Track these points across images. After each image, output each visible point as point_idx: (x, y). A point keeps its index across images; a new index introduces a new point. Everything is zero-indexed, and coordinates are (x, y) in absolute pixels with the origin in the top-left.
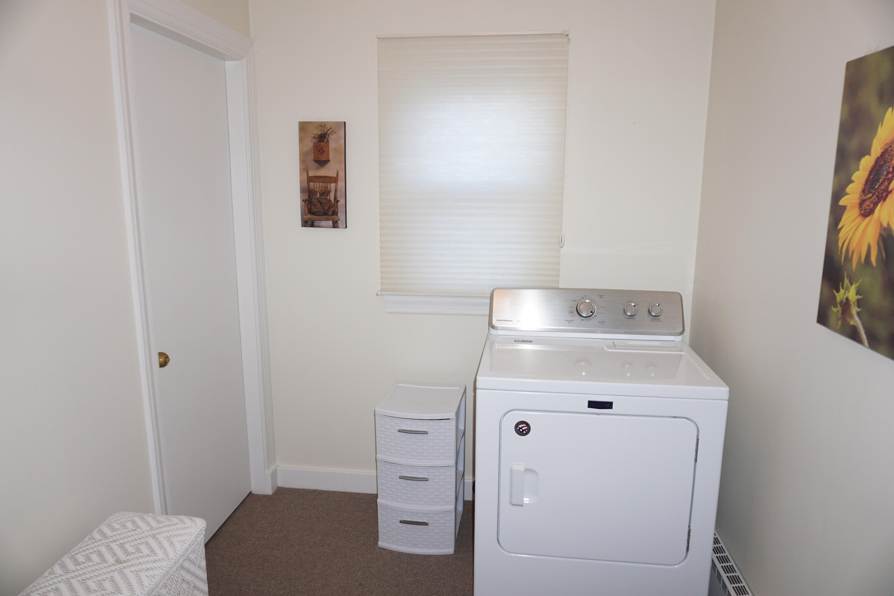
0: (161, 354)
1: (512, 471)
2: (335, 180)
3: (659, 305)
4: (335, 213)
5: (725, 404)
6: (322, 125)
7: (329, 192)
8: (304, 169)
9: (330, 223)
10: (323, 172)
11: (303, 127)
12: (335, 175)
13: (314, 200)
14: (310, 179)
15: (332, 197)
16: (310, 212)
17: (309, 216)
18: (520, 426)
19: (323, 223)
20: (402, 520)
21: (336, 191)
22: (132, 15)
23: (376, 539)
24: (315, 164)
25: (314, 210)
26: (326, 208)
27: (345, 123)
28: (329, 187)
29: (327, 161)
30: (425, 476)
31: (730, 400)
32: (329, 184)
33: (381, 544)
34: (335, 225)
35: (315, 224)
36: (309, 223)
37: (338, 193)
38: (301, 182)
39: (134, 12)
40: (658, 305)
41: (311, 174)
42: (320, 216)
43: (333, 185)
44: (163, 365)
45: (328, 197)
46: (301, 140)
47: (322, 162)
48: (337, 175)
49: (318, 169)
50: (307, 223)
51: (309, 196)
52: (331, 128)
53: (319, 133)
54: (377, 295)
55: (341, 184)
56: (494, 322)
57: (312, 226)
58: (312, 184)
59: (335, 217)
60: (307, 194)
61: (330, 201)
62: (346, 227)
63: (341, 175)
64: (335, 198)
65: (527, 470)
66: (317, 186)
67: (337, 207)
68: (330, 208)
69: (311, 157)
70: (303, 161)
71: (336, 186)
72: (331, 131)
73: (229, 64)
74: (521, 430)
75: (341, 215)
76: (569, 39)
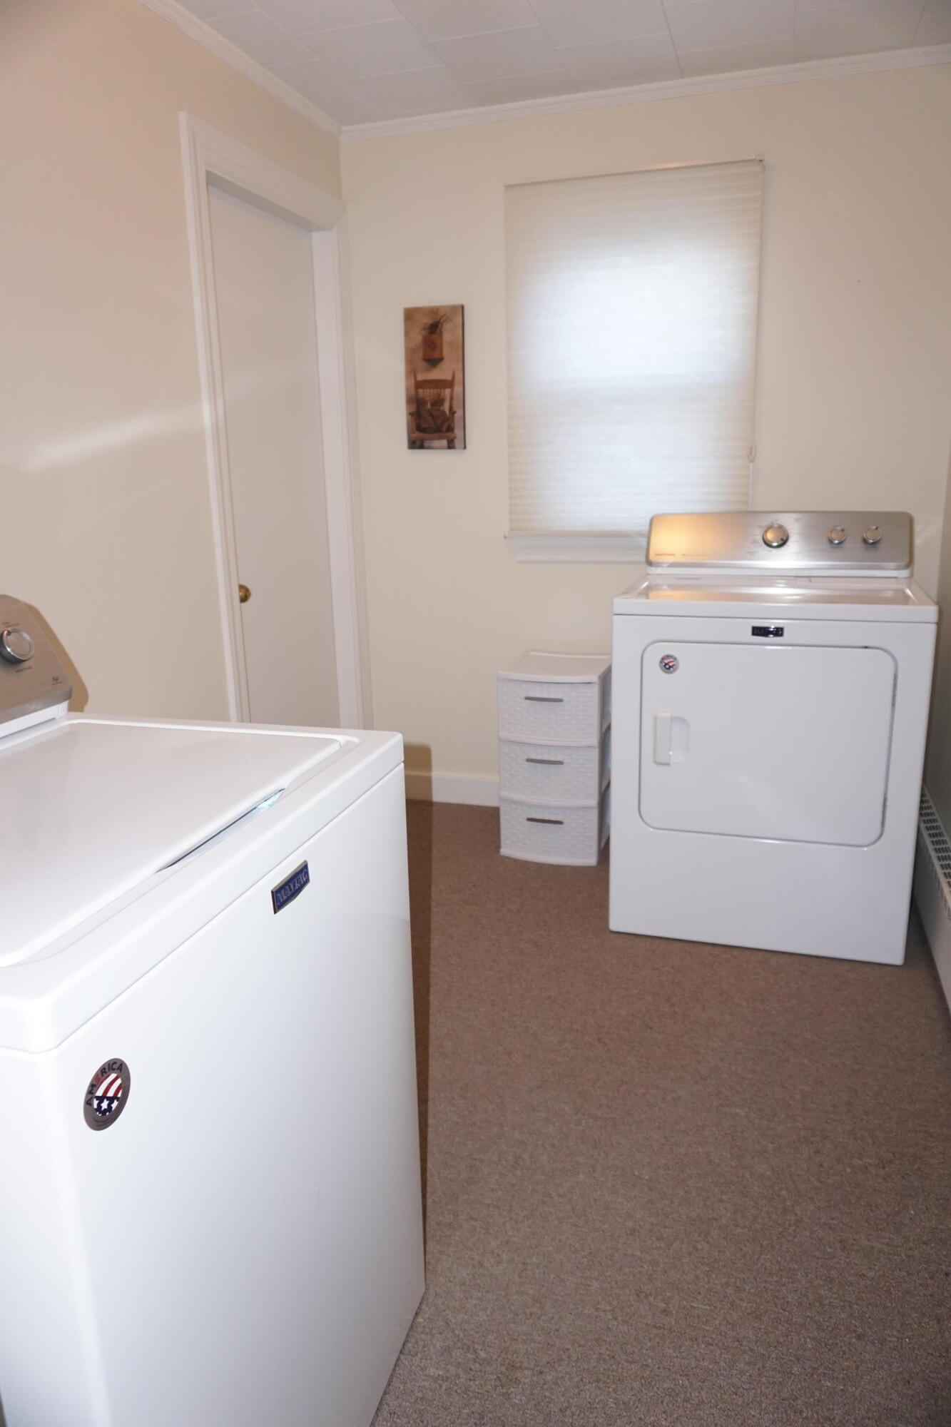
0: (241, 587)
1: (655, 719)
2: (450, 384)
3: (877, 528)
4: (451, 429)
5: (932, 629)
6: (433, 311)
7: (442, 401)
8: (411, 371)
9: (445, 442)
10: (435, 374)
11: (410, 315)
12: (450, 378)
13: (424, 413)
14: (419, 385)
15: (446, 407)
16: (419, 428)
17: (417, 434)
18: (666, 661)
19: (436, 443)
20: (529, 817)
21: (451, 399)
22: (208, 174)
23: (498, 847)
24: (425, 364)
25: (424, 425)
26: (439, 422)
27: (463, 307)
28: (442, 394)
29: (440, 360)
30: (559, 758)
31: (939, 624)
32: (442, 390)
33: (506, 850)
34: (451, 445)
35: (426, 444)
36: (418, 443)
37: (455, 402)
38: (408, 389)
39: (210, 169)
40: (874, 527)
41: (421, 377)
42: (430, 433)
43: (448, 391)
44: (244, 599)
45: (442, 408)
46: (407, 333)
47: (433, 360)
48: (453, 377)
49: (428, 370)
50: (416, 443)
51: (418, 408)
52: (445, 315)
53: (430, 322)
54: (505, 538)
55: (458, 389)
56: (652, 557)
57: (422, 447)
58: (420, 391)
59: (449, 434)
60: (415, 405)
61: (444, 413)
62: (465, 448)
63: (458, 376)
64: (451, 408)
65: (674, 719)
66: (427, 393)
67: (453, 421)
68: (444, 422)
69: (420, 355)
70: (410, 361)
71: (452, 392)
72: (444, 318)
73: (317, 237)
74: (667, 667)
75: (458, 432)
76: (764, 167)
